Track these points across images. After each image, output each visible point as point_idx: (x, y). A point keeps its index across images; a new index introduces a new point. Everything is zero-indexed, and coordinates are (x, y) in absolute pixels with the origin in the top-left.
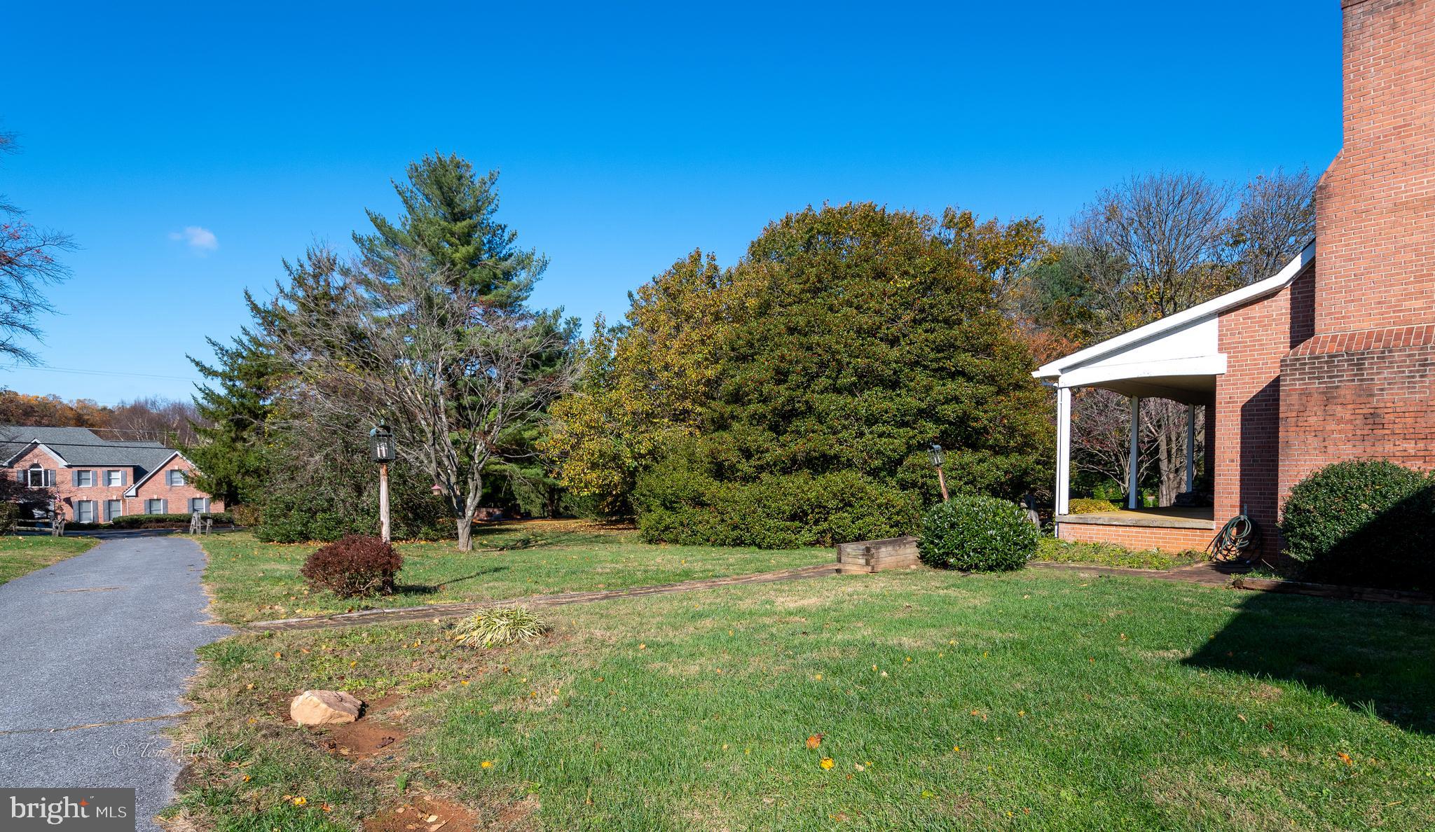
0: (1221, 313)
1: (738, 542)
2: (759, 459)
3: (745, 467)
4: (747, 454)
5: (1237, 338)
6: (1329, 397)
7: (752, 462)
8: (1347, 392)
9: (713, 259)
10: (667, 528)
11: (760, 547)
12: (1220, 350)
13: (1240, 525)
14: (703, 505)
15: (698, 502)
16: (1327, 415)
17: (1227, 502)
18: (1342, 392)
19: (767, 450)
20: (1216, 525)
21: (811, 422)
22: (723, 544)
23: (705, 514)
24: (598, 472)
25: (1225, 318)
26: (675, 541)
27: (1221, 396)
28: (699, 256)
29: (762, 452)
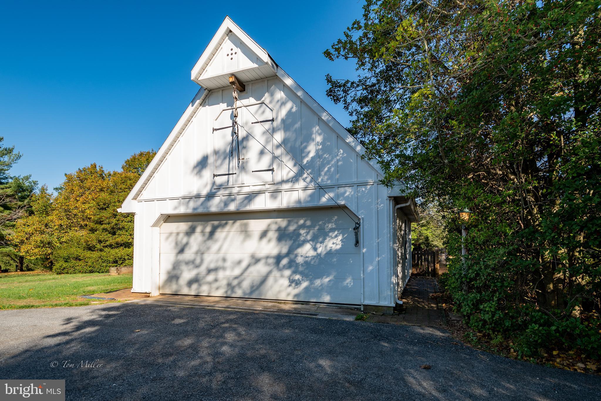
1: (91, 272)
2: (104, 243)
3: (98, 246)
4: (100, 242)
7: (102, 245)
9: (102, 168)
10: (64, 268)
11: (99, 273)
14: (80, 260)
15: (77, 259)
19: (107, 241)
21: (124, 232)
22: (86, 273)
23: (80, 263)
24: (39, 249)
26: (67, 273)
28: (96, 166)
29: (106, 241)
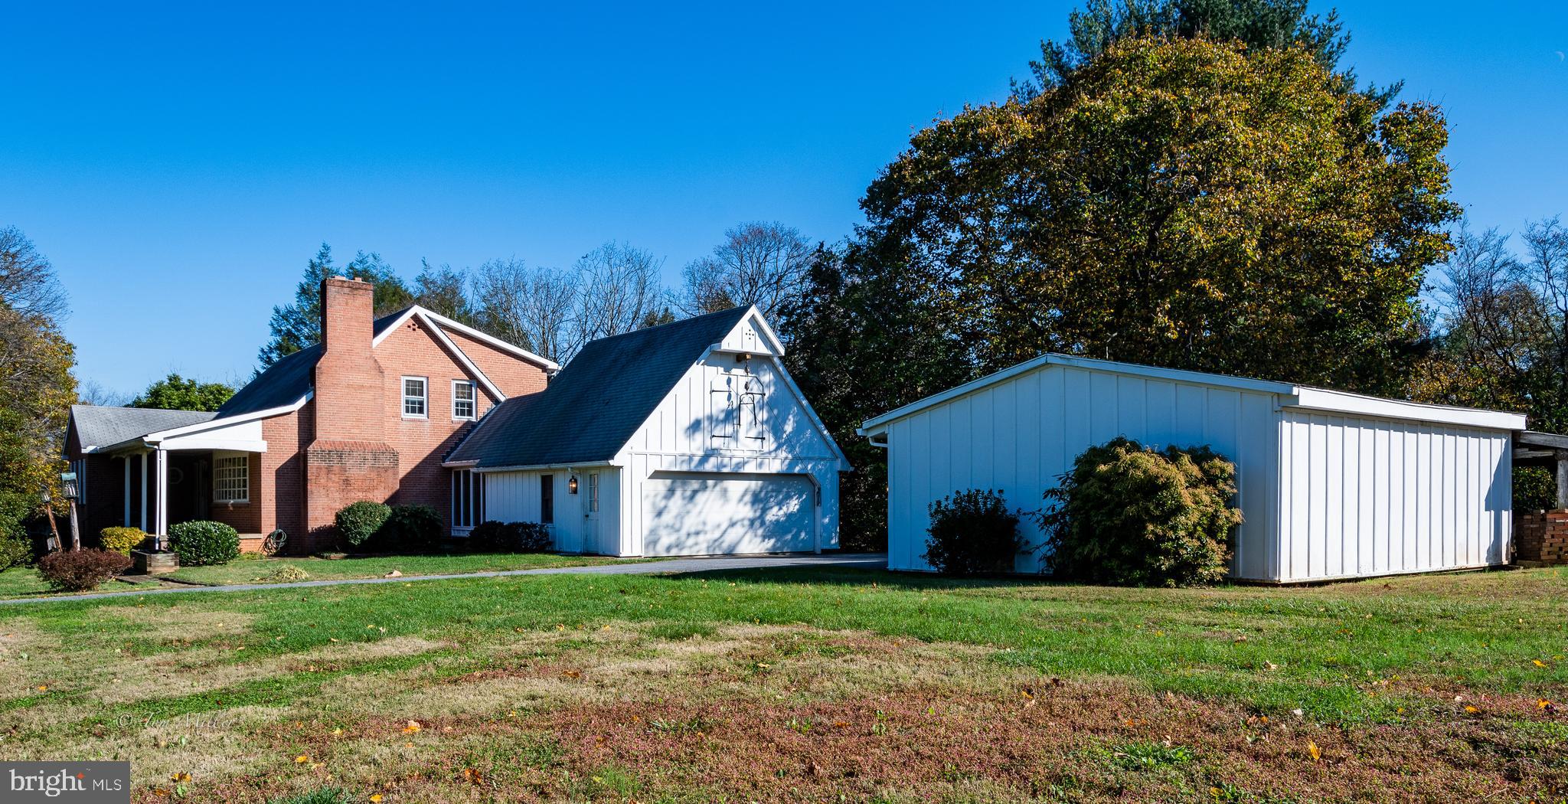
0: (263, 419)
5: (272, 433)
6: (329, 470)
8: (336, 468)
12: (263, 439)
13: (279, 536)
16: (328, 479)
17: (269, 523)
18: (334, 468)
20: (263, 536)
25: (265, 421)
27: (264, 464)
